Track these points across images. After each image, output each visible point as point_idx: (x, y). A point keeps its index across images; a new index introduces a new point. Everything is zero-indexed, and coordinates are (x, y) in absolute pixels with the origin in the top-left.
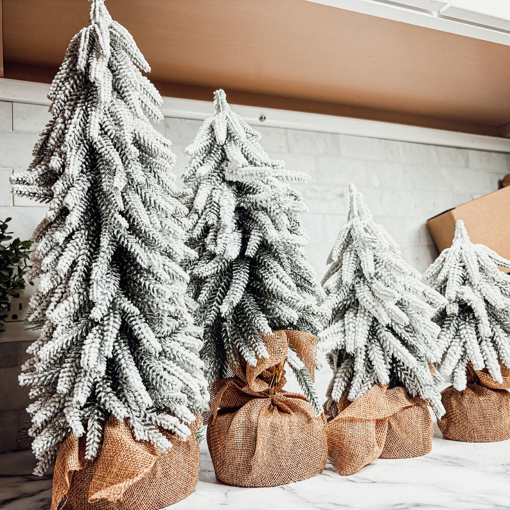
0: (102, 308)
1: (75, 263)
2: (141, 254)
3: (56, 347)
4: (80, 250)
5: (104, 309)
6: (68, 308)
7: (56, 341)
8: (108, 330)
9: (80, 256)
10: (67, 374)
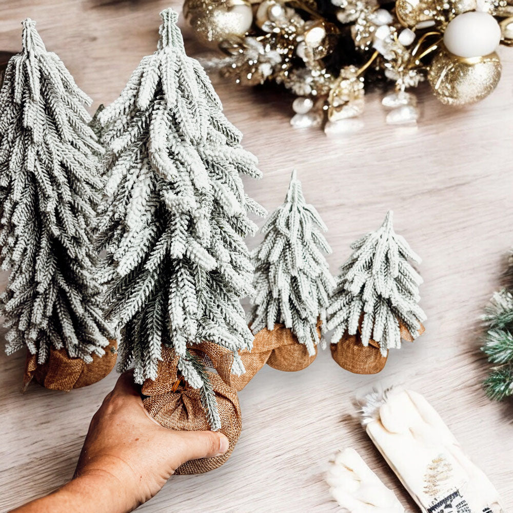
0: (44, 285)
1: (25, 250)
2: (70, 248)
3: (16, 303)
4: (28, 240)
5: (46, 285)
6: (22, 282)
7: (17, 299)
8: (49, 298)
9: (28, 244)
10: (25, 318)
